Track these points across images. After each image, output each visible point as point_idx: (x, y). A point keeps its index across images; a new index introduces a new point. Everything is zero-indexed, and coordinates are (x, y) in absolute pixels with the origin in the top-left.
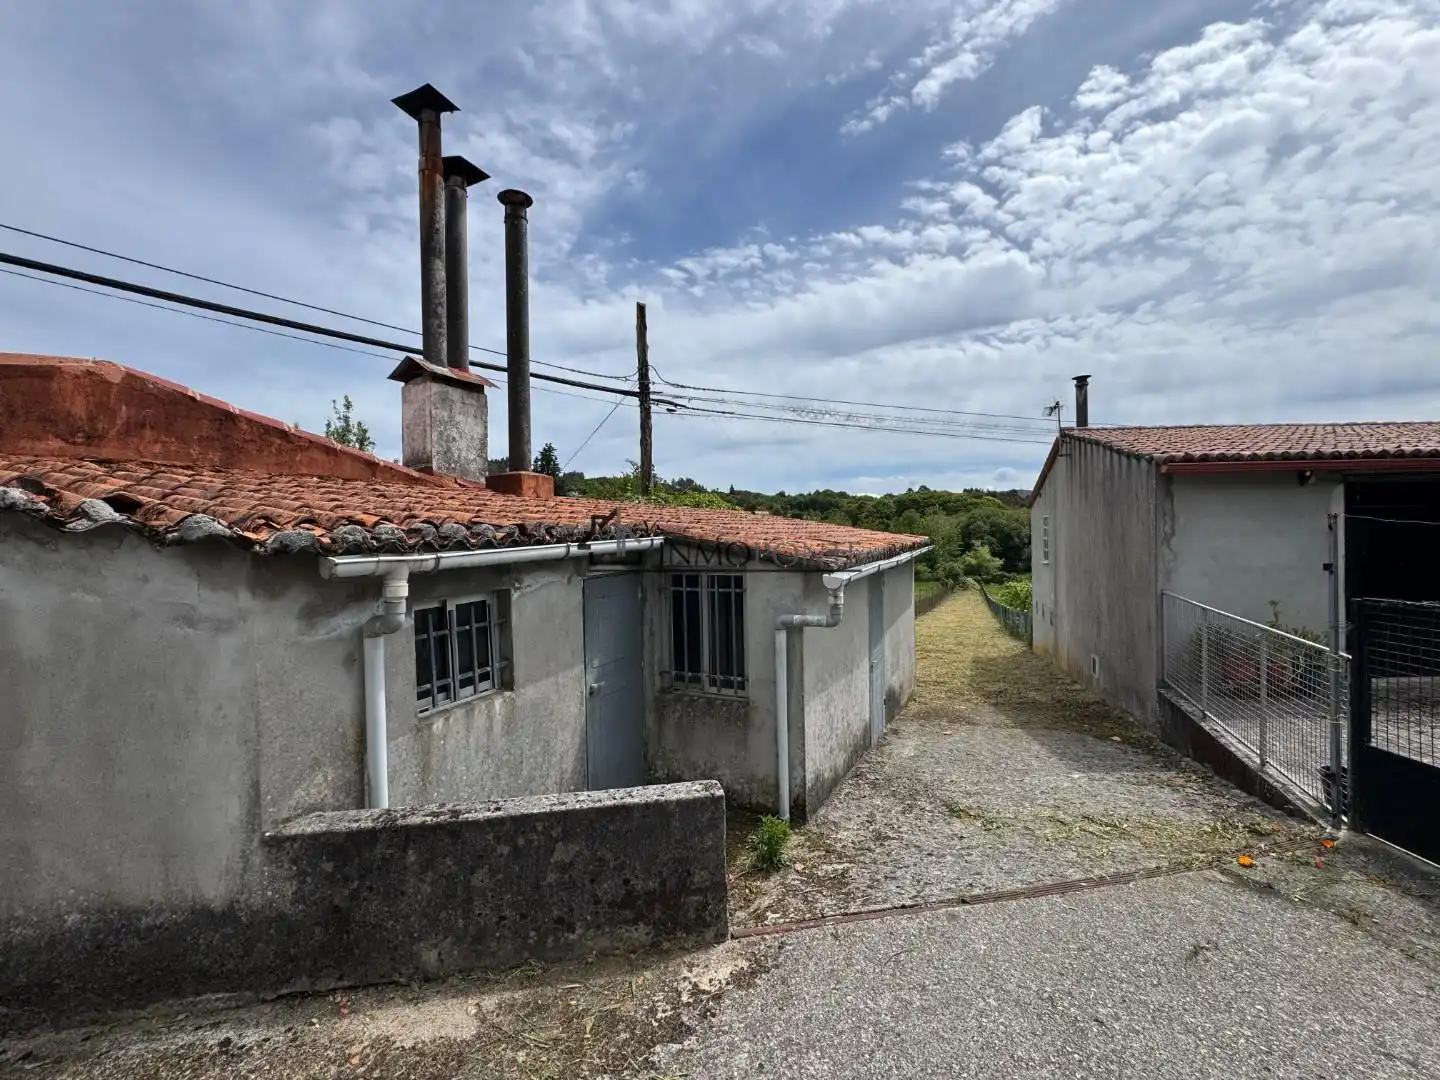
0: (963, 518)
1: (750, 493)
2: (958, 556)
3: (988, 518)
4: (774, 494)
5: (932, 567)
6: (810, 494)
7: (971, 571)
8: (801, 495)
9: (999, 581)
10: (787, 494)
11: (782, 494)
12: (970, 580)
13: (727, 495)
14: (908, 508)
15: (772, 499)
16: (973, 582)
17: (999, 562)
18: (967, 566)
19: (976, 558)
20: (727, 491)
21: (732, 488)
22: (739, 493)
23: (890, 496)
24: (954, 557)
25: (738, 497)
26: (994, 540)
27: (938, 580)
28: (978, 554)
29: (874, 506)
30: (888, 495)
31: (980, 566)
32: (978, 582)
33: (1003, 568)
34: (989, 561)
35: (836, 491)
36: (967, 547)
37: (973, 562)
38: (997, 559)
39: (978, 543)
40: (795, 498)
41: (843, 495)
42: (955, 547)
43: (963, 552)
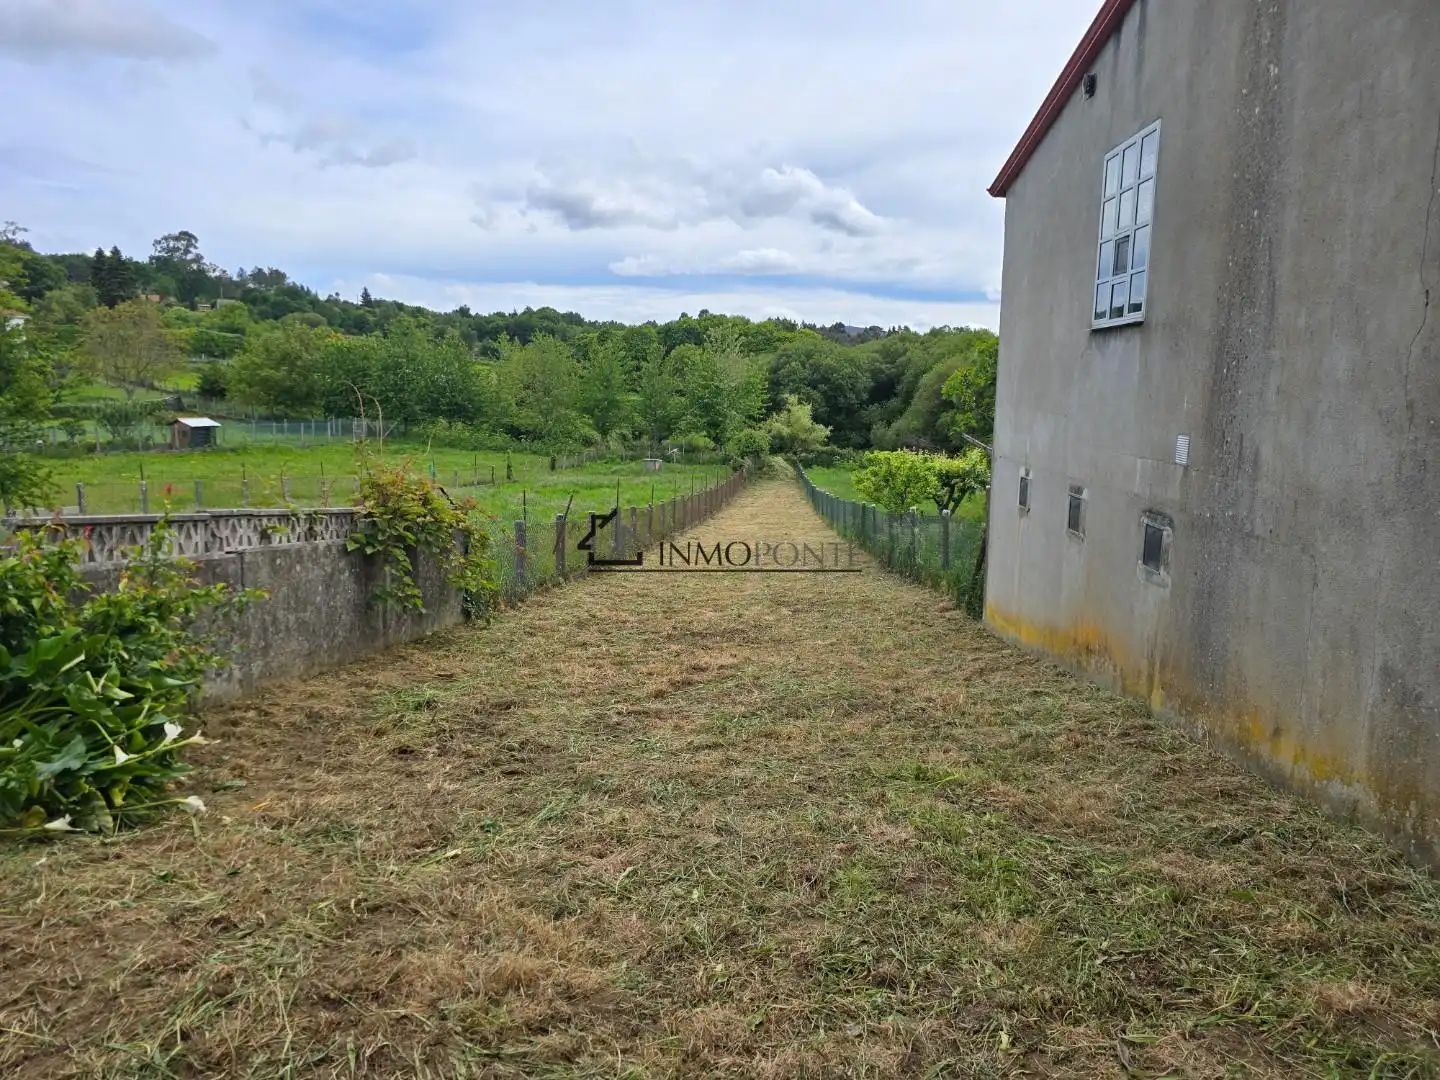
0: (766, 359)
1: (400, 307)
2: (760, 420)
3: (809, 356)
4: (449, 310)
5: (716, 440)
6: (515, 314)
7: (780, 446)
8: (500, 315)
9: (826, 461)
10: (473, 313)
11: (464, 312)
12: (779, 461)
13: (358, 307)
14: (682, 342)
15: (447, 319)
16: (784, 464)
17: (823, 431)
18: (774, 437)
19: (789, 424)
20: (357, 300)
21: (366, 295)
22: (380, 303)
23: (653, 324)
24: (754, 420)
25: (377, 310)
26: (816, 394)
27: (725, 460)
28: (792, 420)
29: (625, 339)
30: (649, 323)
31: (793, 438)
32: (793, 464)
33: (830, 440)
34: (810, 431)
35: (562, 310)
36: (776, 406)
37: (786, 431)
38: (821, 426)
39: (793, 399)
40: (488, 320)
41: (573, 319)
42: (756, 403)
43: (770, 410)
